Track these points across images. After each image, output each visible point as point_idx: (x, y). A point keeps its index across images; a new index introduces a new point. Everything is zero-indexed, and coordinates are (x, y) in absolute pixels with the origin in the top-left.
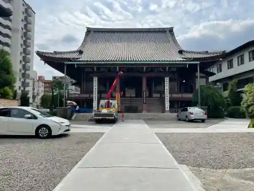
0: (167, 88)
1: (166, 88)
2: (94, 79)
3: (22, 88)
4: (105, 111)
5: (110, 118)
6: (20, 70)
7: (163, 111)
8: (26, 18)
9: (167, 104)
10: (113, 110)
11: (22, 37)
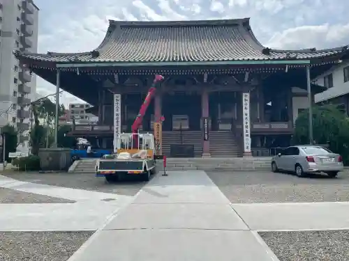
0: (246, 111)
1: (244, 111)
2: (115, 99)
3: (18, 121)
4: (124, 156)
5: (135, 171)
6: (15, 92)
7: (241, 153)
8: (23, 16)
9: (247, 142)
10: (143, 155)
11: (18, 43)
